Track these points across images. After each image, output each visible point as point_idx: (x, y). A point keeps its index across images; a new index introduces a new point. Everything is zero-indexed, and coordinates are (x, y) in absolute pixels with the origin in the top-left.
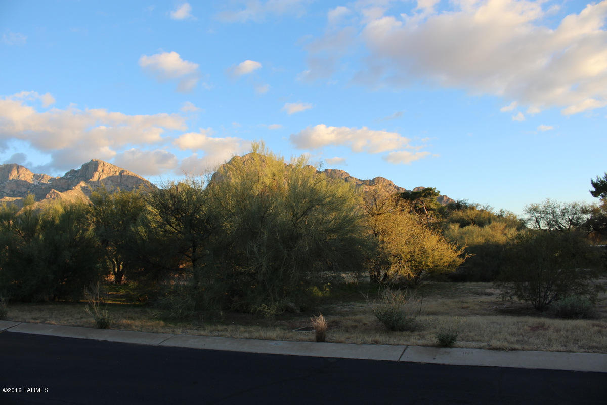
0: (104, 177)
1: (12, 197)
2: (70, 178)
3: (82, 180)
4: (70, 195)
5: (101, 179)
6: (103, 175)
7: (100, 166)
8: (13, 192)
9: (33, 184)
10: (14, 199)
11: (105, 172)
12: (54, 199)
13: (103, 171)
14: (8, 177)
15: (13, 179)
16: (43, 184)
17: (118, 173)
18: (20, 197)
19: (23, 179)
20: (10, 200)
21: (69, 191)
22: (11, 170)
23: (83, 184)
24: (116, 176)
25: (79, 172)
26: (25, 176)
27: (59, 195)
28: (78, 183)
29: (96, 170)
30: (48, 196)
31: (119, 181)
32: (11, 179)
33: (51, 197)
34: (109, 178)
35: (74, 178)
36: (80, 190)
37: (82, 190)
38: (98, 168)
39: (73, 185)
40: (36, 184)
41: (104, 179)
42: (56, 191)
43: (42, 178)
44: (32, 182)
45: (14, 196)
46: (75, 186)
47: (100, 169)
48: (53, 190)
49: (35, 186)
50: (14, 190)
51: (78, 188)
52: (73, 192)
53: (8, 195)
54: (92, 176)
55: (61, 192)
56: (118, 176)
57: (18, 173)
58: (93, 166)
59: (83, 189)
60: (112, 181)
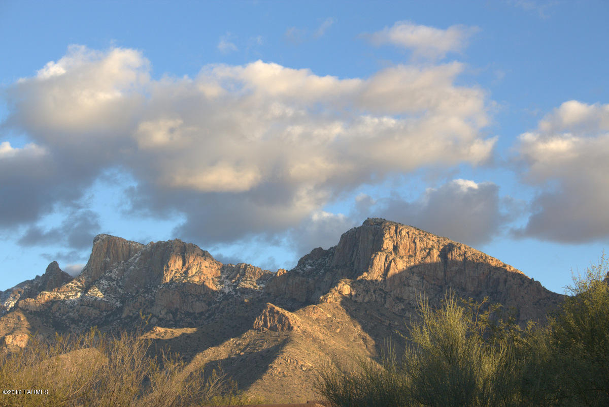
0: (401, 265)
1: (170, 327)
2: (311, 272)
3: (343, 276)
4: (314, 317)
5: (391, 272)
6: (398, 259)
7: (387, 236)
8: (174, 314)
9: (221, 292)
10: (178, 332)
11: (402, 251)
12: (274, 329)
13: (395, 248)
14: (161, 275)
15: (172, 280)
16: (245, 291)
17: (436, 253)
18: (190, 325)
19: (196, 279)
20: (168, 337)
21: (310, 308)
22: (168, 258)
23: (346, 288)
24: (431, 264)
25: (333, 254)
26: (200, 272)
27: (287, 318)
28: (334, 284)
29: (377, 246)
30: (259, 322)
31: (441, 274)
32: (168, 279)
33: (265, 325)
34: (411, 270)
35: (322, 271)
36: (338, 303)
37: (342, 303)
38: (382, 242)
39: (320, 289)
40: (227, 291)
41: (401, 273)
42: (277, 308)
43: (243, 275)
44: (219, 287)
45: (176, 325)
46: (325, 293)
47: (388, 244)
48: (270, 305)
49: (227, 297)
50: (177, 309)
51: (333, 297)
52: (320, 309)
53: (163, 323)
54: (368, 265)
55: (292, 310)
56: (436, 264)
57: (184, 264)
58: (371, 237)
59: (347, 302)
60: (422, 276)
